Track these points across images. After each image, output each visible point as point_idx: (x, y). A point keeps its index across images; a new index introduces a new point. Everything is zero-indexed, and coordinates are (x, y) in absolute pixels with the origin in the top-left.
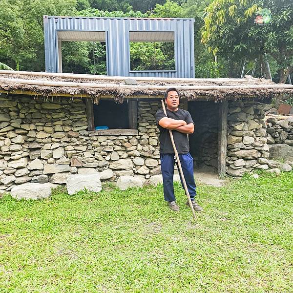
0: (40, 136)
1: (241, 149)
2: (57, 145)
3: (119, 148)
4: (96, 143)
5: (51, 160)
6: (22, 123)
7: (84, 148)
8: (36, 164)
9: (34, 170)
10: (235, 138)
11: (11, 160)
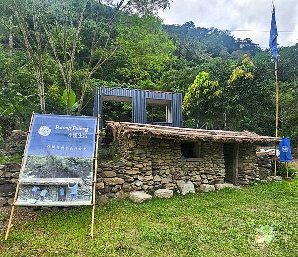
0: (160, 161)
1: (248, 170)
2: (168, 167)
3: (196, 169)
4: (186, 166)
5: (165, 176)
6: (151, 154)
7: (180, 169)
8: (157, 178)
9: (156, 181)
10: (244, 164)
11: (146, 175)
